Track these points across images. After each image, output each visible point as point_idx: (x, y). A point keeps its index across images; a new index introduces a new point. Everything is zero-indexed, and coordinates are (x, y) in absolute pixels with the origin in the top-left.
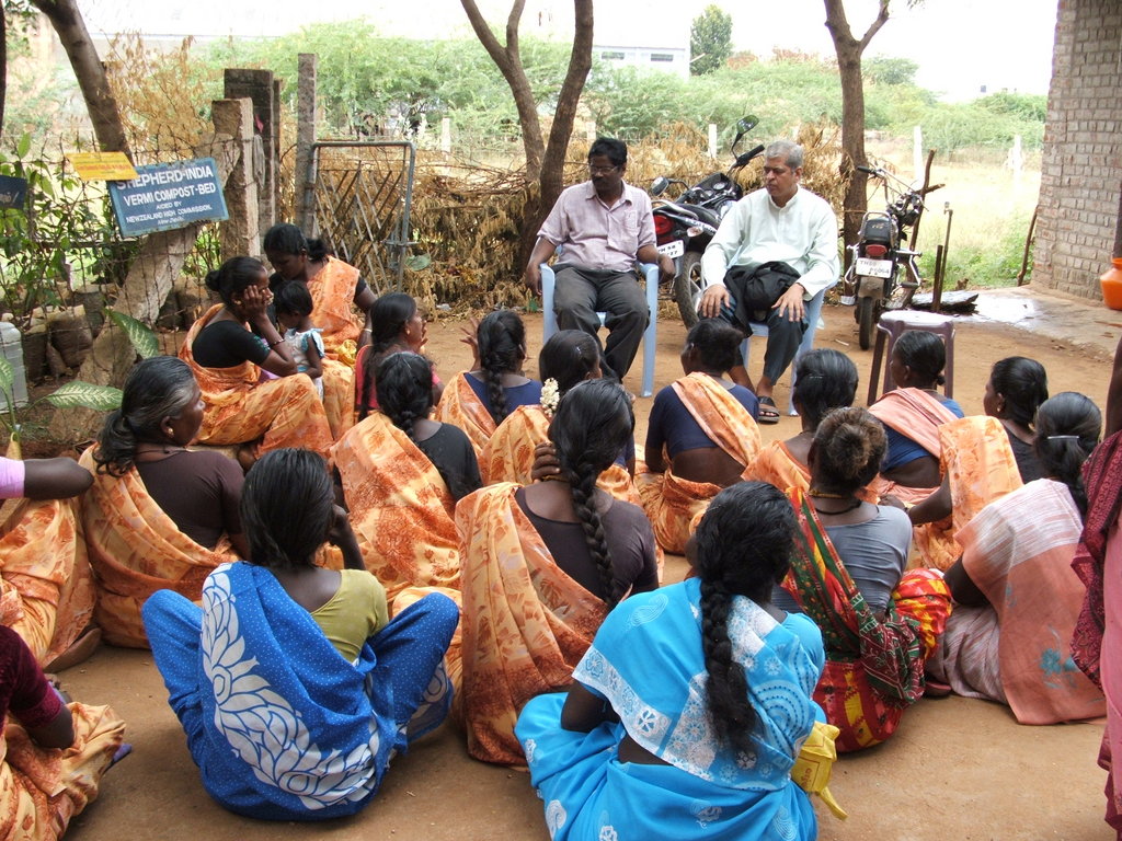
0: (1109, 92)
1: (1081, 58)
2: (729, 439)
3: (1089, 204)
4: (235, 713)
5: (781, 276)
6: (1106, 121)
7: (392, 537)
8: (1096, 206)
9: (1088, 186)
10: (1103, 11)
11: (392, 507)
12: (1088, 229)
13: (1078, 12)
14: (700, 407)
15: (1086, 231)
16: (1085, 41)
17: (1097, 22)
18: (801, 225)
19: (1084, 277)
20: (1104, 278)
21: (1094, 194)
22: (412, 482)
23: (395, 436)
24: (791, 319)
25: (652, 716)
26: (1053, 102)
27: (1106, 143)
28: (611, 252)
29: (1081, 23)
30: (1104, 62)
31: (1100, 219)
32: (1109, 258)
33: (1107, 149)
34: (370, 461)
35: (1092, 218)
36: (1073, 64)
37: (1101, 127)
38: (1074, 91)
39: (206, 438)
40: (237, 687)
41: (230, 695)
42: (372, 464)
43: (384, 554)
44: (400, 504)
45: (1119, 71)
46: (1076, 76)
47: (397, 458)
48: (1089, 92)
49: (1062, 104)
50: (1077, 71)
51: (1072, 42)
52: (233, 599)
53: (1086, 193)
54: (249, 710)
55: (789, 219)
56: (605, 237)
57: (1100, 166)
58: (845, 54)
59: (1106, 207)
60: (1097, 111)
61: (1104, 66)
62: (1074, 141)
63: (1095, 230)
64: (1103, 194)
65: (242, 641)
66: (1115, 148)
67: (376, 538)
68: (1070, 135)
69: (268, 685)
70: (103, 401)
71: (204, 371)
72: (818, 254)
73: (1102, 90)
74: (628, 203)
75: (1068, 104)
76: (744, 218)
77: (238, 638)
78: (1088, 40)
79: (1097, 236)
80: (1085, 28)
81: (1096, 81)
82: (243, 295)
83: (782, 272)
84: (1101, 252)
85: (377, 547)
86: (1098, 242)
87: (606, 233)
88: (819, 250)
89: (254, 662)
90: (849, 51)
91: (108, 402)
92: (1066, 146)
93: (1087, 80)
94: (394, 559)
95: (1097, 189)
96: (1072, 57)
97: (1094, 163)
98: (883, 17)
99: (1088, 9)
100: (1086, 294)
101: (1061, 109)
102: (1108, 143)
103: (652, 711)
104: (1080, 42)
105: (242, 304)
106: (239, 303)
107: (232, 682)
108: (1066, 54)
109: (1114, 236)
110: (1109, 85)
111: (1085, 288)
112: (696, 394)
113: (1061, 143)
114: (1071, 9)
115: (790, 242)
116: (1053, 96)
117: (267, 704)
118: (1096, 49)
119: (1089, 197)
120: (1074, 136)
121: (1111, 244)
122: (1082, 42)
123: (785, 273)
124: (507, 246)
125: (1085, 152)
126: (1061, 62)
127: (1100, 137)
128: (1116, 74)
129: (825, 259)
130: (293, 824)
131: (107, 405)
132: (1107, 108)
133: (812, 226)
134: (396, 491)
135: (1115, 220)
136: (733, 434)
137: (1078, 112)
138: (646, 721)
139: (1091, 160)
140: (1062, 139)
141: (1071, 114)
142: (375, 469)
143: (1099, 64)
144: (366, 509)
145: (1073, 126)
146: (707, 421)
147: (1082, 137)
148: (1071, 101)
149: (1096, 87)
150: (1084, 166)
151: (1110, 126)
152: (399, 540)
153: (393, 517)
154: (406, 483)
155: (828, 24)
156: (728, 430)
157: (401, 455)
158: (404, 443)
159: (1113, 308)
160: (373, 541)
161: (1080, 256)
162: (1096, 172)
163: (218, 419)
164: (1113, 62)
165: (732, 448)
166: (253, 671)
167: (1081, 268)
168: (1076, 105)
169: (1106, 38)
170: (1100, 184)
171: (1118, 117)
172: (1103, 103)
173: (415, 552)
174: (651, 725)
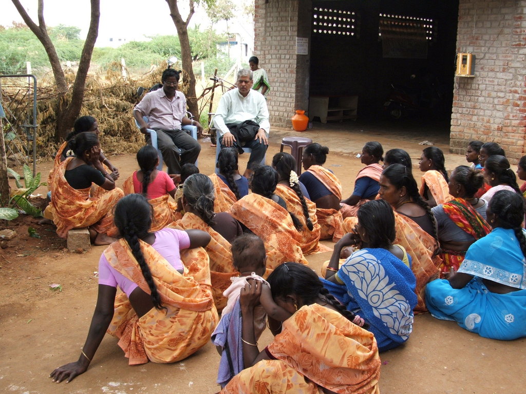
0: (286, 43)
1: (270, 29)
2: (336, 190)
3: (280, 89)
4: (386, 308)
5: (253, 126)
6: (285, 54)
7: (284, 244)
8: (283, 89)
9: (279, 81)
10: (279, 10)
11: (280, 232)
12: (280, 99)
13: (266, 10)
14: (323, 178)
15: (279, 100)
16: (271, 22)
17: (277, 14)
18: (253, 104)
19: (280, 119)
20: (293, 119)
21: (282, 85)
22: (284, 221)
23: (268, 202)
24: (265, 144)
25: (516, 276)
26: (257, 47)
27: (286, 64)
28: (176, 121)
29: (269, 14)
30: (282, 30)
31: (286, 95)
32: (292, 110)
33: (287, 66)
34: (263, 214)
35: (282, 95)
36: (266, 31)
37: (283, 56)
38: (267, 42)
39: (79, 225)
40: (386, 297)
41: (383, 301)
42: (265, 215)
43: (283, 253)
44: (283, 230)
45: (289, 34)
46: (268, 36)
47: (273, 212)
48: (275, 43)
49: (261, 48)
50: (268, 34)
51: (264, 22)
52: (380, 262)
53: (278, 84)
54: (392, 305)
55: (248, 102)
56: (172, 114)
57: (284, 73)
58: (181, 28)
59: (288, 90)
60: (280, 51)
61: (282, 32)
62: (269, 63)
63: (284, 99)
64: (287, 85)
65: (387, 277)
66: (291, 66)
67: (278, 246)
68: (267, 61)
69: (398, 292)
70: (9, 215)
71: (76, 191)
72: (262, 116)
73: (282, 42)
74: (178, 98)
75: (265, 48)
76: (228, 102)
77: (385, 277)
78: (273, 22)
79: (285, 102)
80: (270, 17)
81: (279, 38)
82: (90, 151)
83: (252, 125)
84: (288, 108)
85: (280, 250)
86: (286, 104)
87: (172, 112)
88: (263, 114)
89: (393, 284)
90: (181, 26)
91: (11, 215)
92: (265, 65)
93: (274, 38)
94: (287, 254)
95: (283, 82)
96: (265, 28)
97: (281, 72)
98: (192, 11)
99: (271, 9)
100: (282, 126)
101: (261, 50)
102: (287, 64)
103: (515, 275)
104: (269, 22)
105: (90, 156)
106: (88, 155)
107: (384, 295)
108: (262, 27)
109: (294, 101)
110: (285, 40)
111: (281, 124)
112: (321, 174)
113: (263, 64)
114: (262, 9)
115: (249, 112)
116: (257, 44)
117: (397, 301)
118: (277, 25)
119: (280, 86)
120: (269, 61)
121: (293, 105)
122: (270, 22)
123: (254, 125)
124: (51, 125)
125: (276, 67)
126: (259, 30)
127: (283, 61)
128: (288, 35)
129: (266, 118)
130: (390, 351)
131: (11, 217)
132: (285, 49)
133: (258, 104)
134: (280, 225)
135: (294, 95)
136: (337, 188)
137: (270, 51)
138: (514, 279)
139: (279, 71)
140: (264, 62)
141: (267, 52)
142: (267, 217)
143: (279, 31)
144: (269, 235)
145: (269, 57)
146: (327, 184)
147: (273, 61)
148: (267, 47)
149: (278, 41)
150: (276, 73)
151: (287, 57)
152: (287, 245)
153: (283, 237)
154: (281, 221)
155: (172, 15)
156: (336, 187)
157: (275, 210)
158: (274, 204)
159: (298, 131)
160: (278, 248)
161: (278, 111)
162: (282, 75)
163: (86, 214)
164: (286, 30)
165: (337, 194)
166: (392, 289)
167: (279, 116)
168: (269, 48)
169: (282, 21)
170: (285, 80)
171: (291, 53)
172: (283, 47)
173: (294, 249)
174: (516, 279)
